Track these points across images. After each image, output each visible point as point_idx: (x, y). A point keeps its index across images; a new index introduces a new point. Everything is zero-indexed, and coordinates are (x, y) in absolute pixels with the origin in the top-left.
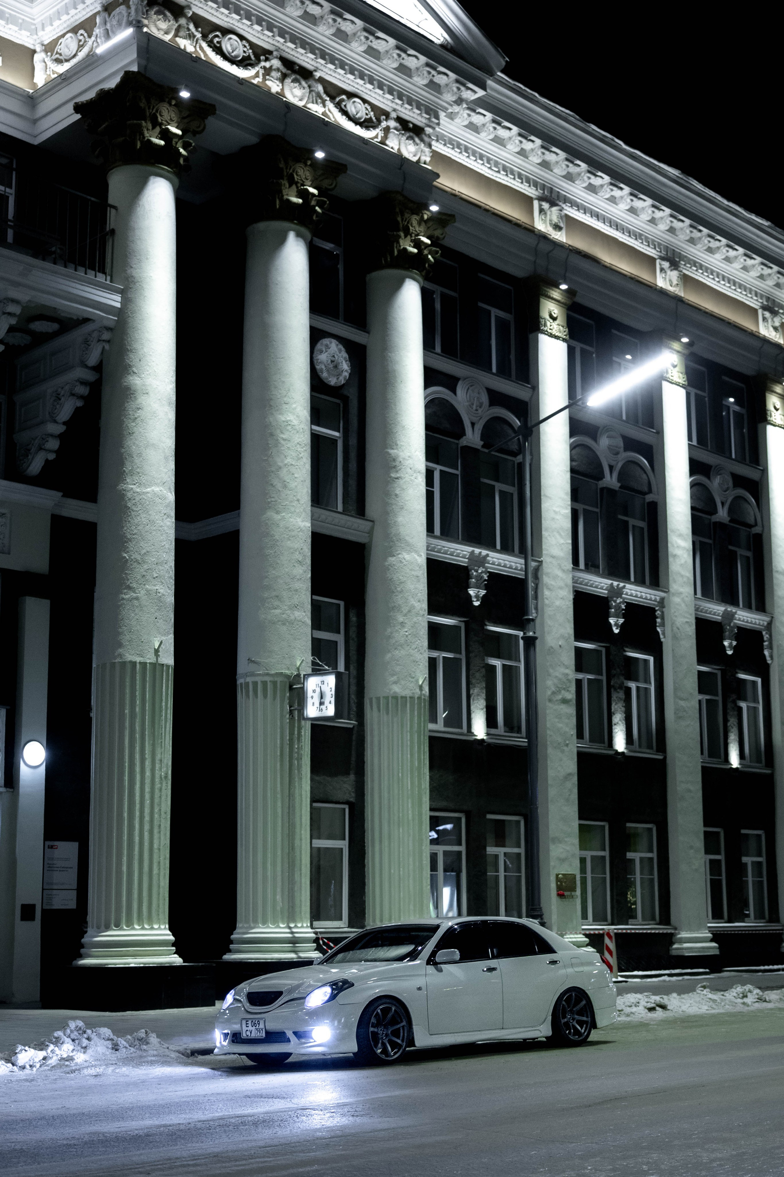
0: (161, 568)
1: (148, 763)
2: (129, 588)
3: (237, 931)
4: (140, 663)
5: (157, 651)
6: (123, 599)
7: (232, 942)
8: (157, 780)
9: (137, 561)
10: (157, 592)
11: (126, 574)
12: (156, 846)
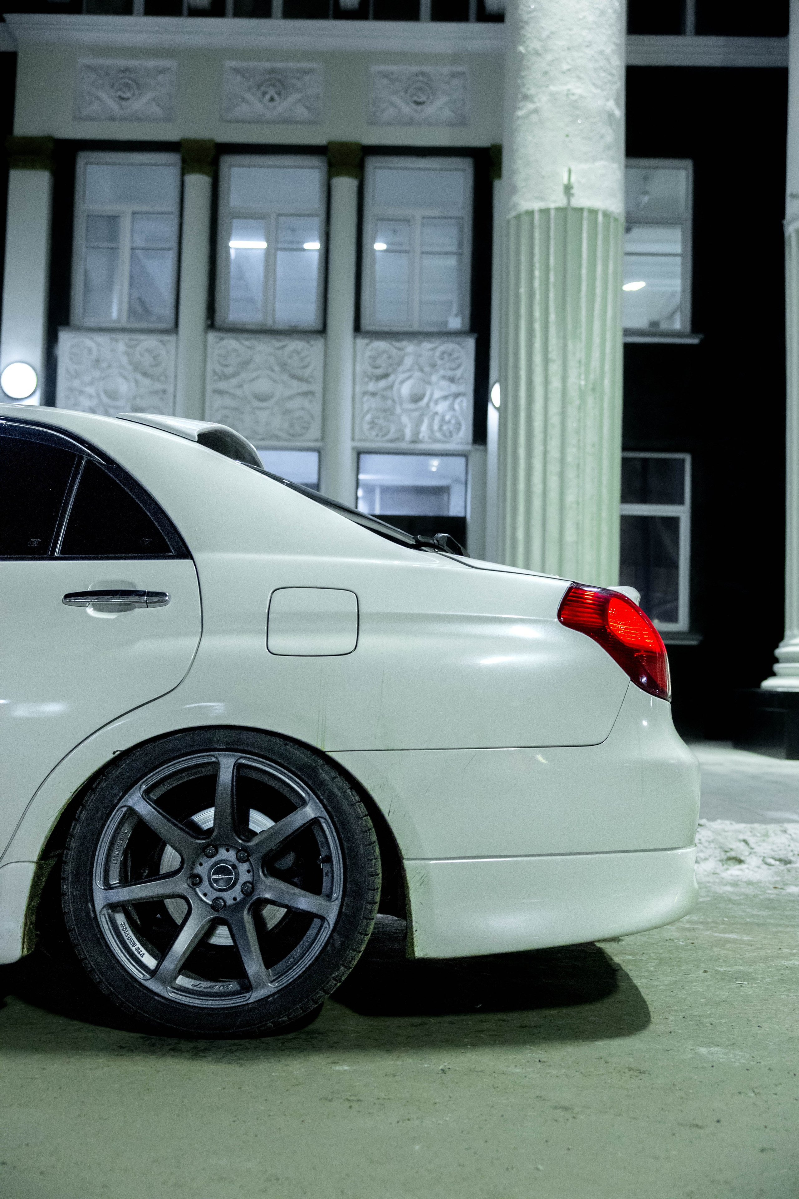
0: (576, 54)
1: (555, 368)
2: (526, 97)
3: (786, 641)
4: (542, 211)
5: (568, 189)
6: (519, 118)
7: (777, 660)
8: (573, 393)
9: (537, 53)
10: (569, 94)
11: (523, 77)
12: (570, 498)
